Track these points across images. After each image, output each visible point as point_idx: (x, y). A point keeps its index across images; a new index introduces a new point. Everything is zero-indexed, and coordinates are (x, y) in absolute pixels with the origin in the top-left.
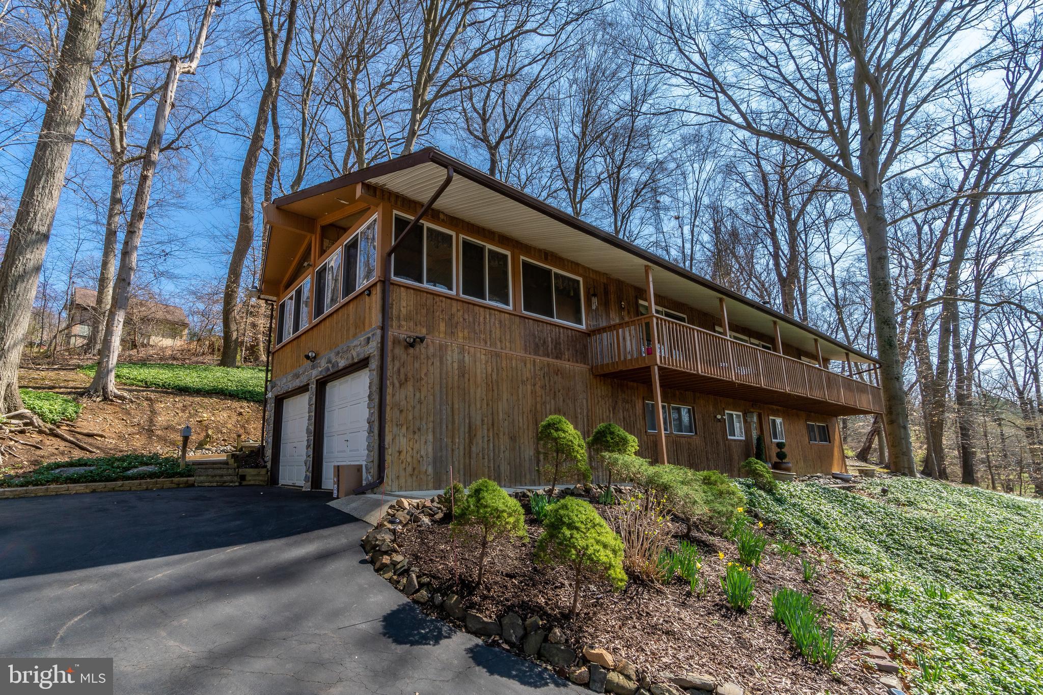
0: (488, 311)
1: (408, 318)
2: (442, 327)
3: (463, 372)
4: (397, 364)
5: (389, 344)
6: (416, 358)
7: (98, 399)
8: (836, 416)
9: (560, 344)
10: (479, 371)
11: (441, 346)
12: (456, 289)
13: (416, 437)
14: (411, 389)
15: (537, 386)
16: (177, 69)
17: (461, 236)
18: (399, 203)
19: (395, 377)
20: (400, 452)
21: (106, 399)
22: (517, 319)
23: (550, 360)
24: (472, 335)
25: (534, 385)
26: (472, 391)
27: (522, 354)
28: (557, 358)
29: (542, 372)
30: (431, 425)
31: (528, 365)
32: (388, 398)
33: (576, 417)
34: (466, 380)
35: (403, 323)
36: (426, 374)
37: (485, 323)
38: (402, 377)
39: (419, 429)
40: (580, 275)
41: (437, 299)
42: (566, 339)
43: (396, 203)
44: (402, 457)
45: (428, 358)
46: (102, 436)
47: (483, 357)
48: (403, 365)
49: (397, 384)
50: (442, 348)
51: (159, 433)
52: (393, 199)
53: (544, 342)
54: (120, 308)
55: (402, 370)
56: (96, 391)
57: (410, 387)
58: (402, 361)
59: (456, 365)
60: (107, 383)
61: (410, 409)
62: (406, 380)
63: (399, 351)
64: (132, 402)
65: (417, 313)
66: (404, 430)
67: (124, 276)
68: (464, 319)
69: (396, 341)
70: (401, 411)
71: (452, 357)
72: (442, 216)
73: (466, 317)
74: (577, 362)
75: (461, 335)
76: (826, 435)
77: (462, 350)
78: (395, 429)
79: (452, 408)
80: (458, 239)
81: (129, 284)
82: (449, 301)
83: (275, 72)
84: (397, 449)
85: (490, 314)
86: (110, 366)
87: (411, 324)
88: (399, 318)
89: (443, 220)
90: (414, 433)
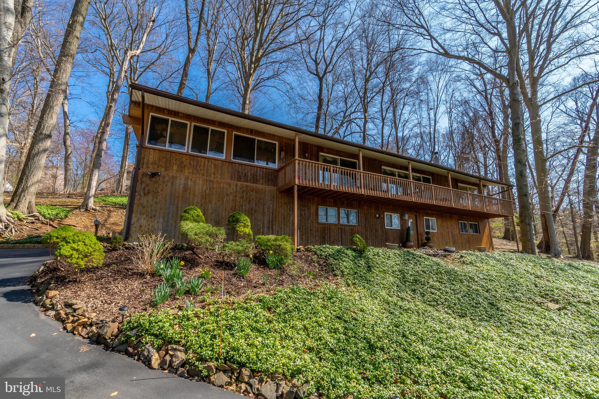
0: (207, 160)
1: (154, 163)
2: (175, 167)
3: (185, 189)
4: (144, 185)
5: (140, 176)
6: (156, 182)
7: (83, 210)
8: (488, 218)
9: (257, 176)
10: (197, 189)
11: (173, 177)
12: (187, 149)
13: (152, 219)
14: (151, 197)
15: (237, 197)
16: (128, 54)
17: (193, 124)
18: (154, 109)
19: (141, 191)
20: (141, 226)
21: (86, 210)
22: (227, 164)
23: (248, 184)
24: (195, 171)
25: (235, 196)
26: (191, 199)
27: (229, 181)
28: (254, 183)
29: (242, 190)
30: (162, 214)
31: (232, 187)
32: (136, 201)
33: (264, 213)
34: (188, 193)
35: (150, 166)
36: (161, 190)
37: (204, 166)
38: (146, 191)
39: (154, 216)
40: (277, 141)
41: (174, 154)
42: (261, 174)
43: (152, 110)
44: (142, 229)
45: (164, 182)
46: (74, 226)
47: (201, 182)
48: (148, 186)
49: (142, 194)
50: (174, 178)
51: (108, 226)
52: (150, 108)
53: (245, 175)
54: (96, 168)
55: (146, 188)
56: (83, 207)
57: (150, 196)
58: (147, 183)
59: (182, 186)
60: (88, 203)
61: (149, 206)
62: (148, 193)
63: (146, 179)
64: (99, 212)
65: (159, 161)
66: (145, 216)
67: (98, 153)
68: (190, 164)
69: (144, 175)
70: (144, 207)
71: (180, 182)
72: (180, 115)
73: (192, 163)
74: (268, 185)
75: (187, 171)
76: (476, 229)
77: (187, 179)
78: (139, 215)
79: (177, 207)
80: (190, 125)
81: (101, 157)
82: (181, 155)
83: (192, 51)
84: (139, 225)
85: (208, 161)
86: (90, 195)
87: (156, 166)
88: (147, 164)
89: (181, 117)
90: (151, 217)
